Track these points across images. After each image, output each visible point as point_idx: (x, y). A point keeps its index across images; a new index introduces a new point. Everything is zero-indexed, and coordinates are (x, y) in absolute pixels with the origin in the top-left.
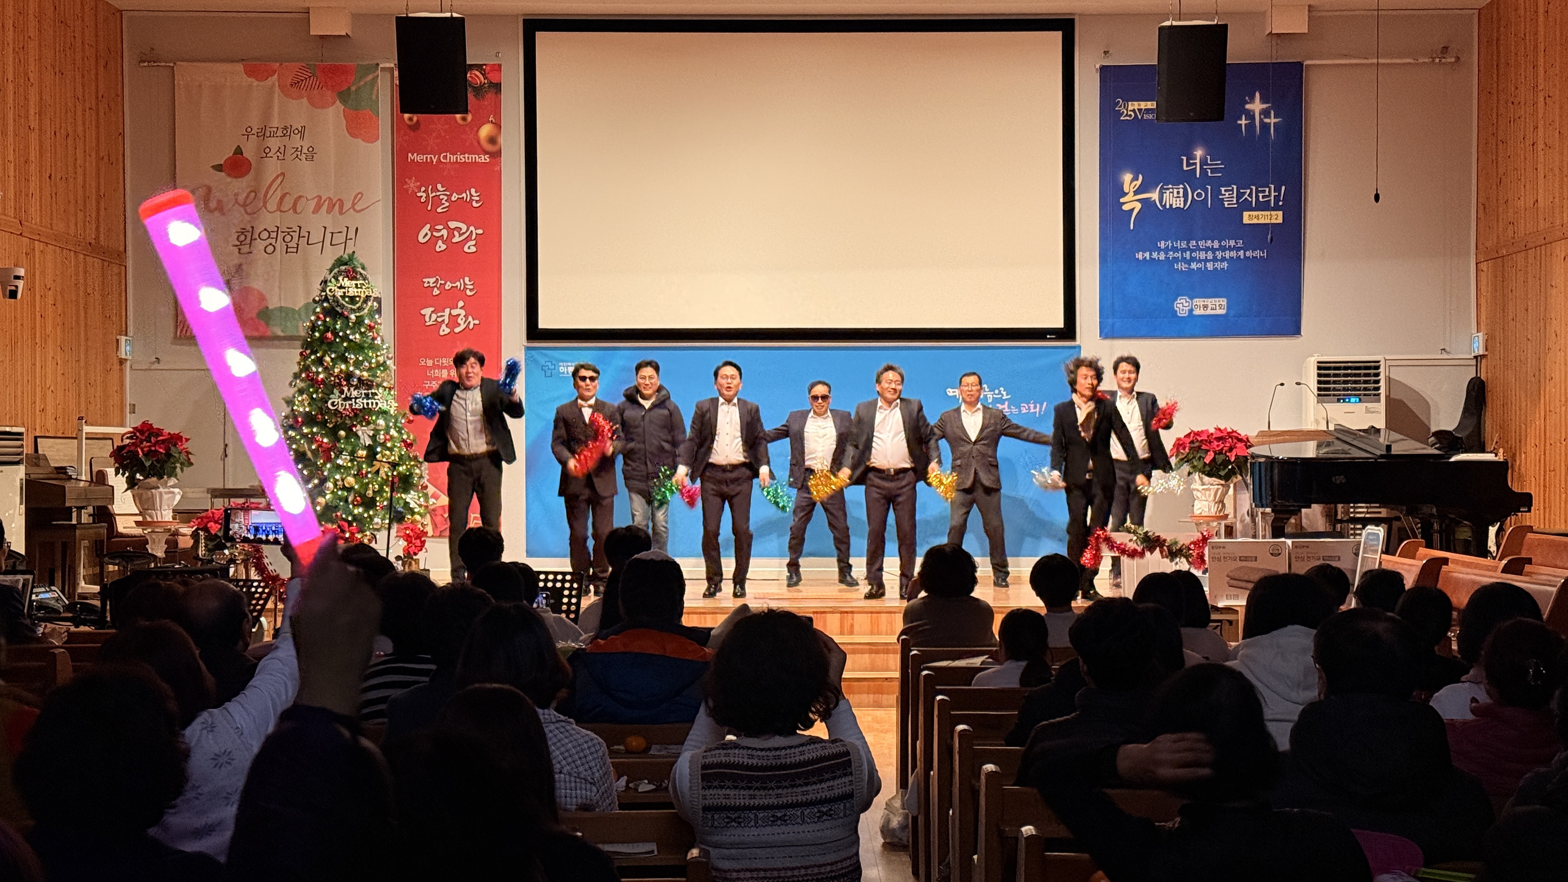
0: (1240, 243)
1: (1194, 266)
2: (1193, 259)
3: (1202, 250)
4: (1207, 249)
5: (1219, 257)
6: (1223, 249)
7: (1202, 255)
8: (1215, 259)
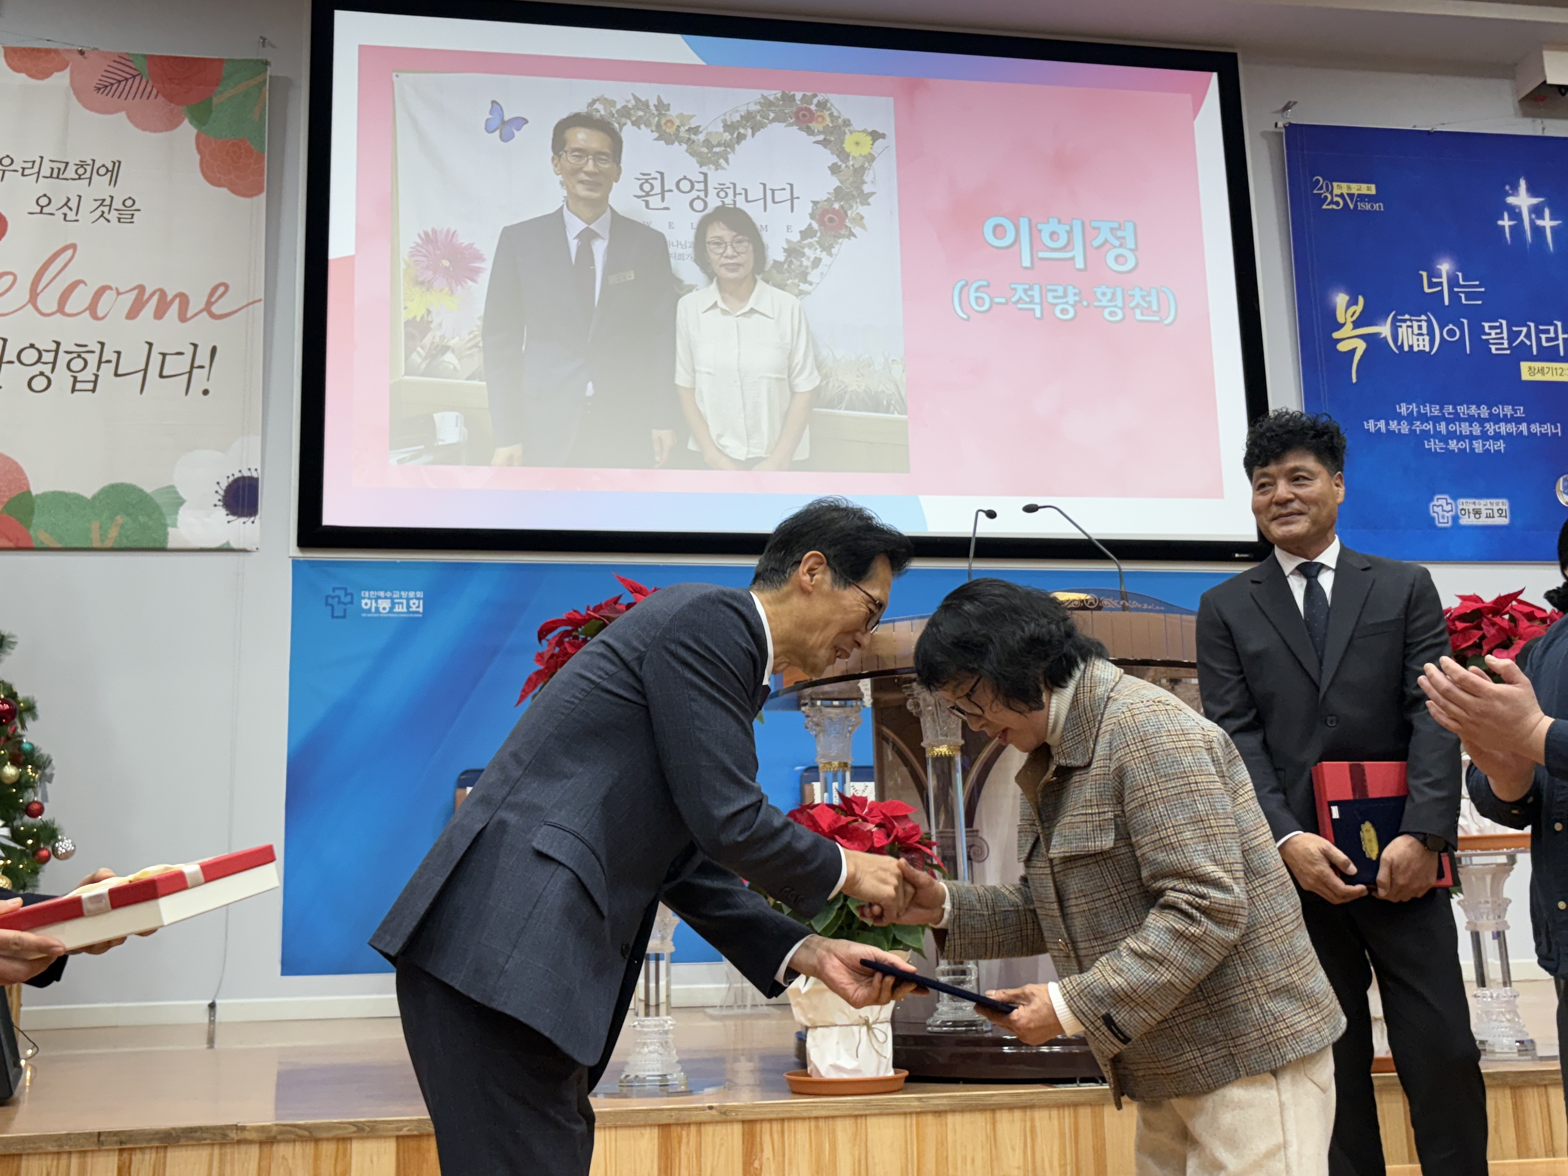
0: (1520, 412)
1: (1453, 445)
2: (1451, 435)
3: (1464, 420)
4: (1471, 419)
5: (1491, 433)
6: (1495, 419)
7: (1465, 428)
8: (1484, 436)
